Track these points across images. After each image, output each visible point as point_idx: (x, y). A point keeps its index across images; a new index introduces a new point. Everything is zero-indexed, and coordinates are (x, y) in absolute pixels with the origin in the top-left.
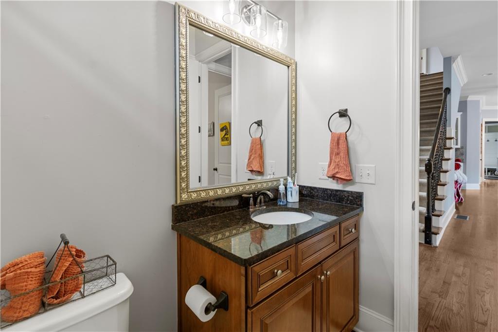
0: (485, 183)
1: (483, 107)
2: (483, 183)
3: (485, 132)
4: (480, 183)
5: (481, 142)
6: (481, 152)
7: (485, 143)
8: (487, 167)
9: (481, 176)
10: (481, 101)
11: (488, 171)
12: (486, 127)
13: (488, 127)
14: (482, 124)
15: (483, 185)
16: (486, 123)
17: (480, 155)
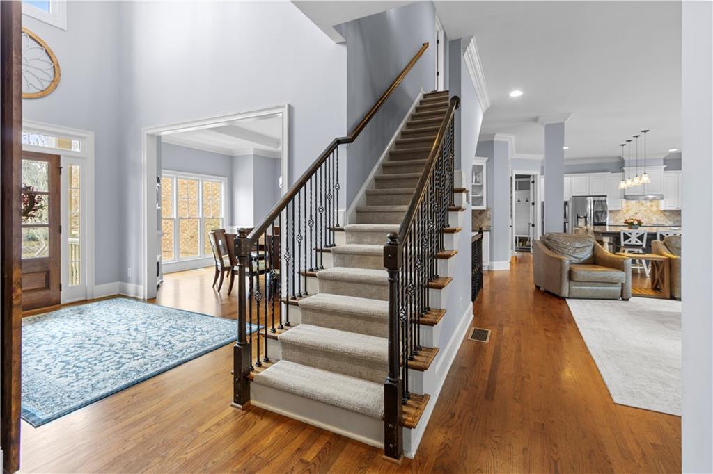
0: (516, 257)
1: (513, 155)
2: (514, 258)
3: (516, 189)
4: (510, 260)
5: (511, 201)
6: (511, 215)
7: (516, 204)
8: (518, 236)
9: (512, 248)
10: (510, 143)
11: (520, 241)
12: (516, 183)
13: (519, 182)
14: (511, 178)
15: (514, 262)
16: (517, 176)
17: (510, 220)
